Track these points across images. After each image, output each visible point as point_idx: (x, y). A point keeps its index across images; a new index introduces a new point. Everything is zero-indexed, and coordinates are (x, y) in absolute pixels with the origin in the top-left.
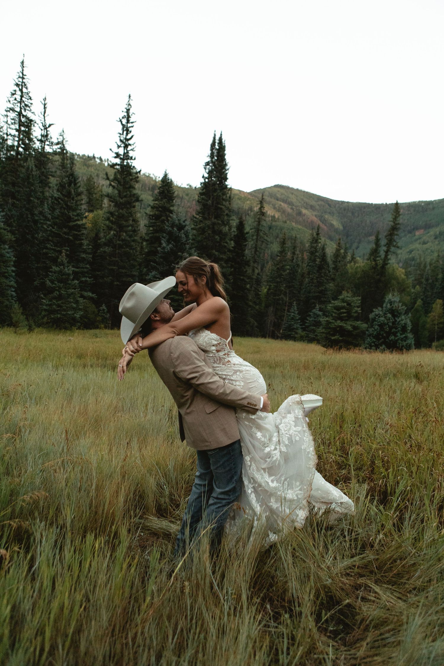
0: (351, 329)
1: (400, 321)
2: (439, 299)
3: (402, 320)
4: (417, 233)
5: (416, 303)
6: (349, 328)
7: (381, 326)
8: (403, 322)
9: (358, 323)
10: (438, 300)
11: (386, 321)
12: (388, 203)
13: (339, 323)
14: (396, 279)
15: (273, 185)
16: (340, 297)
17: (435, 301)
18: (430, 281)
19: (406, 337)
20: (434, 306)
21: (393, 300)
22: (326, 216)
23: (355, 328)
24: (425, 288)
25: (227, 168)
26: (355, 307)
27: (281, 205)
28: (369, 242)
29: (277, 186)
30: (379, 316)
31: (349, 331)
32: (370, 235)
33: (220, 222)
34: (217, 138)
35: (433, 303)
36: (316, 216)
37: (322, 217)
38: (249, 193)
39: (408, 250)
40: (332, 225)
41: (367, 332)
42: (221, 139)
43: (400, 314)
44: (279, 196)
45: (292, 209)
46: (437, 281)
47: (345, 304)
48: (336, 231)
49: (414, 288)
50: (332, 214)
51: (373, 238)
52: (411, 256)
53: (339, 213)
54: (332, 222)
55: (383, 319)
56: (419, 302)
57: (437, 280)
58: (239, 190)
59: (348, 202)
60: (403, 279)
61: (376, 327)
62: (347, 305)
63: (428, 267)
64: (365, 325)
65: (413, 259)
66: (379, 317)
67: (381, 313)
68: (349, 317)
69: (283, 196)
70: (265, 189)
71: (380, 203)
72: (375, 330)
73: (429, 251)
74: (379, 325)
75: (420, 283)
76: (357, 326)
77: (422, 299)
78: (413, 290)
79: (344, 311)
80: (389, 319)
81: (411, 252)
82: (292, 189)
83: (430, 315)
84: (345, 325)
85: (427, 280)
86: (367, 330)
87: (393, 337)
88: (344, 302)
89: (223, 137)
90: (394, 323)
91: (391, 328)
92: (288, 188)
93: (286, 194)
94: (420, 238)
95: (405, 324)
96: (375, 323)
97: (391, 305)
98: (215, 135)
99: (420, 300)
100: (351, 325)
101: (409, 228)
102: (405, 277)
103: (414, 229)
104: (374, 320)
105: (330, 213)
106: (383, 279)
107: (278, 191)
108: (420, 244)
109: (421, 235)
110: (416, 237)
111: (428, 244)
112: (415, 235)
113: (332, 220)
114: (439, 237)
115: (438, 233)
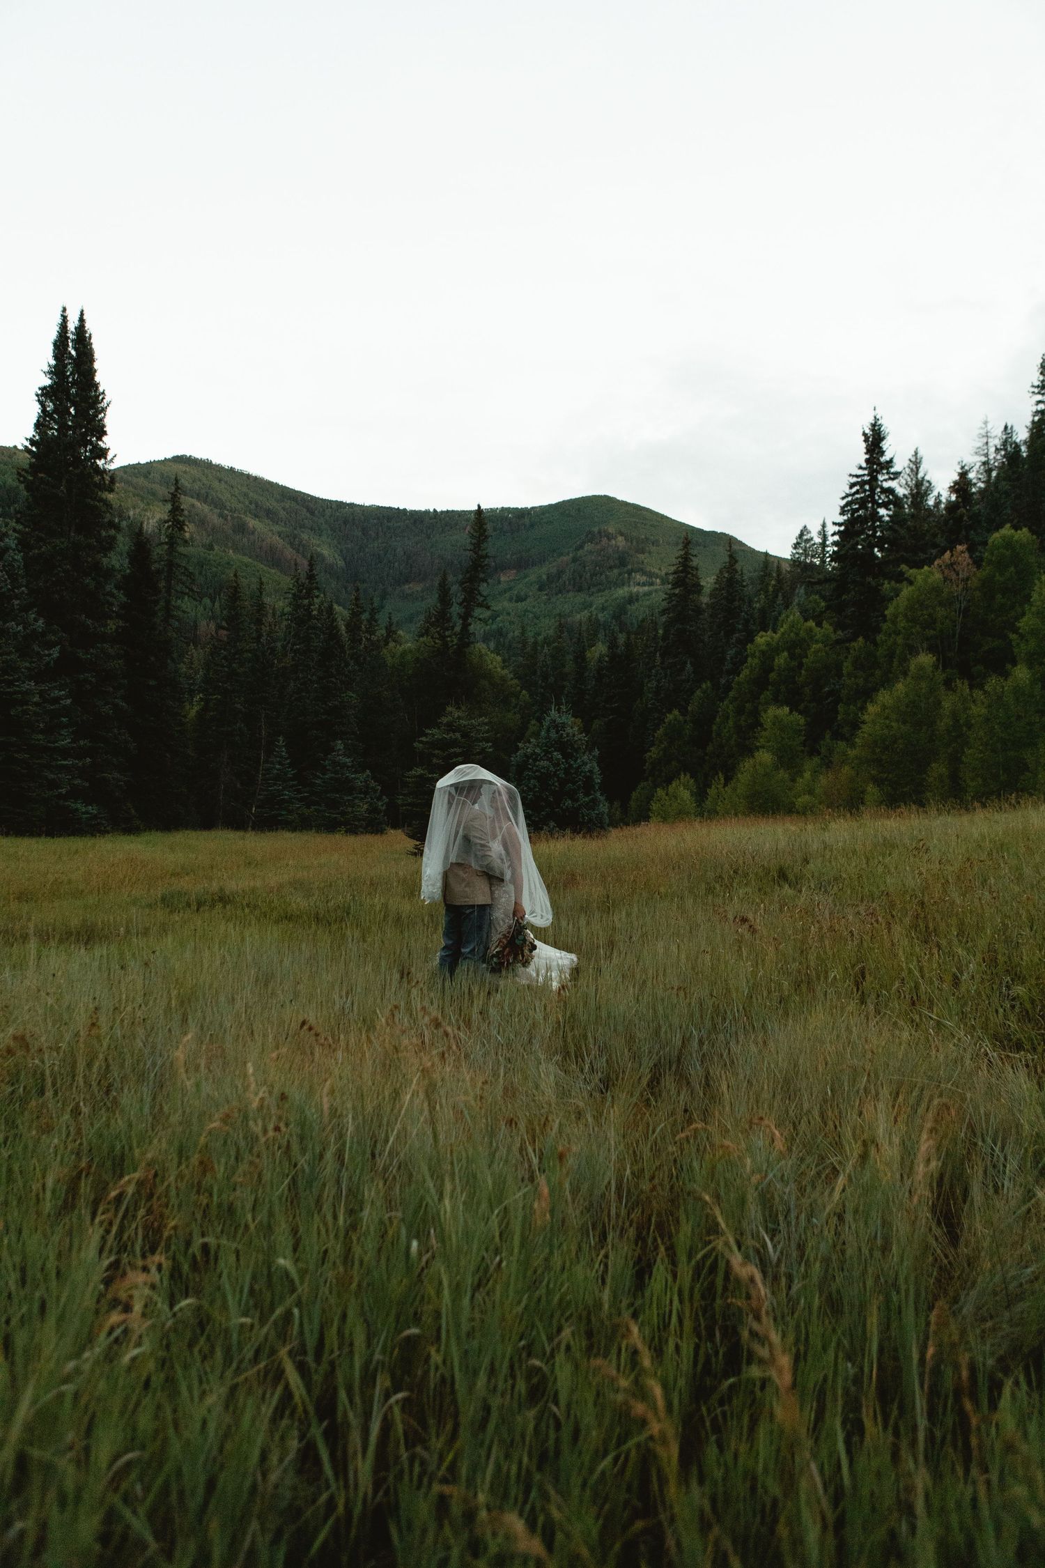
1: (579, 767)
3: (585, 764)
4: (504, 578)
7: (543, 779)
8: (588, 767)
11: (552, 769)
12: (438, 510)
16: (445, 720)
19: (594, 801)
21: (559, 720)
22: (305, 536)
25: (104, 404)
26: (478, 740)
28: (405, 596)
30: (535, 757)
32: (406, 581)
33: (93, 542)
34: (72, 326)
36: (280, 534)
37: (295, 536)
40: (317, 557)
42: (81, 329)
43: (577, 750)
45: (220, 514)
47: (458, 735)
53: (333, 529)
54: (317, 549)
62: (462, 736)
66: (535, 760)
67: (538, 751)
69: (196, 486)
72: (530, 789)
75: (529, 685)
79: (458, 750)
80: (558, 764)
85: (545, 677)
87: (569, 803)
88: (454, 731)
89: (88, 326)
90: (567, 771)
95: (590, 771)
97: (557, 733)
98: (65, 319)
104: (523, 767)
105: (312, 528)
108: (511, 600)
109: (511, 581)
110: (502, 587)
111: (528, 600)
112: (499, 582)
113: (318, 546)
114: (548, 585)
115: (544, 577)
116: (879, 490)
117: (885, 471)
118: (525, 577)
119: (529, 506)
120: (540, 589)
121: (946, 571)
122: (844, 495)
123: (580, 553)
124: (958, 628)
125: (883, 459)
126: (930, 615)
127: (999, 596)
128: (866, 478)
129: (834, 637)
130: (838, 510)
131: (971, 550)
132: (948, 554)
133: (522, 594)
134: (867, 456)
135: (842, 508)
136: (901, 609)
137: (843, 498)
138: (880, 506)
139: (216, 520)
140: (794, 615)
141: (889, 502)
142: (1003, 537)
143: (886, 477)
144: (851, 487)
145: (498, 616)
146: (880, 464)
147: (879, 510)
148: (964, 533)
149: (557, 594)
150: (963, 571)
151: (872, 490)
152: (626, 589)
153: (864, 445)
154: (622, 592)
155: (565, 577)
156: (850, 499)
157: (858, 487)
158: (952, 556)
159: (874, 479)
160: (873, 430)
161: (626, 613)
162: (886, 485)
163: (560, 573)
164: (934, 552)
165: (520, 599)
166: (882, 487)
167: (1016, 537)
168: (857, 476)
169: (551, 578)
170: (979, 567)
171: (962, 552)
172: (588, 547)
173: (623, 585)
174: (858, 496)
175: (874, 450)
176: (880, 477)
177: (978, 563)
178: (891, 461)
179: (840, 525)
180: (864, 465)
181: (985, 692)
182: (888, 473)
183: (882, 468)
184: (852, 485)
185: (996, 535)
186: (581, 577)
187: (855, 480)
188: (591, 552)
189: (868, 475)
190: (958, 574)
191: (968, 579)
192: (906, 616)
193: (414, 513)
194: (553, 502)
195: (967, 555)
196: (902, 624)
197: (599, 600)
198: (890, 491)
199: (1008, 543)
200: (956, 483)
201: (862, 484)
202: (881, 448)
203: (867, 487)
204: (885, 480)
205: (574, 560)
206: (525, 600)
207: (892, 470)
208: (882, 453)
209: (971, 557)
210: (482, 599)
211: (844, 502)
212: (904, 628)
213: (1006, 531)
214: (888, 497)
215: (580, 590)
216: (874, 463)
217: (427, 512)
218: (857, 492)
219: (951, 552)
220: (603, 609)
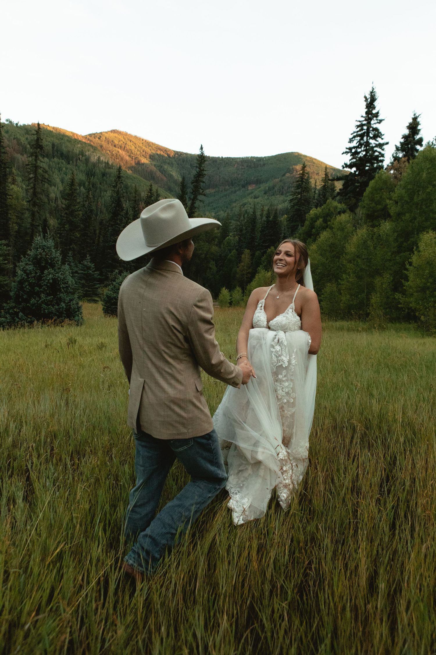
4: (250, 188)
12: (224, 157)
15: (110, 130)
22: (166, 167)
27: (118, 152)
29: (114, 131)
36: (155, 165)
37: (161, 167)
38: (82, 136)
40: (171, 176)
44: (116, 142)
45: (130, 156)
48: (175, 182)
50: (171, 164)
53: (178, 164)
54: (171, 173)
58: (72, 133)
59: (186, 154)
69: (120, 143)
70: (101, 133)
73: (260, 205)
82: (131, 136)
92: (126, 134)
93: (124, 140)
94: (252, 193)
101: (242, 183)
105: (169, 164)
107: (116, 137)
108: (251, 198)
110: (249, 192)
111: (259, 198)
112: (248, 190)
113: (171, 171)
114: (268, 192)
115: (267, 188)
118: (259, 188)
119: (263, 156)
120: (265, 194)
123: (284, 178)
139: (127, 158)
149: (272, 196)
155: (276, 189)
163: (273, 187)
165: (256, 197)
169: (270, 189)
172: (288, 175)
188: (288, 177)
193: (213, 158)
194: (274, 155)
205: (281, 181)
215: (282, 194)
217: (219, 158)
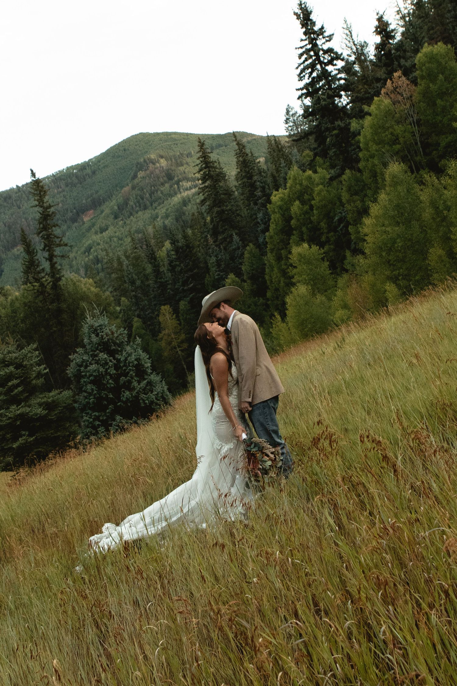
0: (45, 412)
2: (164, 305)
4: (86, 219)
5: (132, 326)
6: (39, 411)
7: (97, 381)
9: (51, 394)
10: (163, 307)
13: (15, 410)
14: (84, 297)
17: (159, 311)
18: (138, 283)
20: (161, 319)
23: (49, 406)
24: (135, 296)
28: (17, 258)
31: (41, 418)
32: (14, 245)
35: (158, 315)
39: (83, 249)
41: (76, 405)
46: (147, 279)
49: (119, 305)
51: (19, 250)
52: (91, 257)
55: (93, 367)
56: (137, 323)
57: (146, 277)
60: (97, 295)
61: (89, 387)
63: (126, 262)
64: (67, 393)
65: (97, 260)
68: (32, 391)
71: (8, 188)
74: (91, 382)
75: (124, 293)
76: (53, 401)
77: (139, 316)
78: (118, 309)
81: (88, 250)
83: (161, 335)
84: (28, 410)
85: (133, 282)
86: (75, 401)
91: (116, 379)
94: (94, 225)
96: (82, 380)
99: (136, 319)
100: (40, 405)
101: (70, 214)
102: (98, 289)
103: (78, 214)
104: (78, 376)
106: (64, 306)
108: (96, 233)
109: (92, 219)
111: (109, 229)
114: (120, 213)
115: (116, 208)
116: (321, 52)
117: (321, 37)
121: (392, 96)
122: (297, 65)
124: (417, 135)
125: (316, 28)
126: (392, 134)
127: (439, 102)
128: (309, 46)
129: (328, 176)
130: (297, 78)
131: (406, 73)
132: (389, 82)
133: (104, 225)
134: (304, 30)
135: (299, 75)
136: (369, 136)
137: (297, 68)
138: (327, 64)
140: (295, 170)
141: (333, 59)
142: (426, 55)
143: (324, 40)
144: (300, 58)
145: (91, 248)
146: (314, 32)
147: (327, 68)
148: (396, 63)
149: (129, 217)
150: (405, 91)
151: (317, 54)
152: (179, 196)
153: (298, 22)
154: (177, 199)
156: (302, 67)
157: (305, 56)
158: (393, 83)
159: (315, 45)
160: (301, 9)
161: (184, 214)
162: (325, 47)
164: (379, 85)
165: (103, 230)
166: (323, 50)
167: (435, 51)
168: (301, 48)
169: (121, 207)
170: (416, 85)
171: (399, 77)
172: (140, 175)
173: (176, 194)
174: (306, 63)
175: (307, 24)
176: (319, 42)
177: (414, 82)
178: (322, 28)
179: (302, 89)
180: (304, 37)
181: (450, 177)
182: (323, 38)
183: (318, 35)
184: (301, 56)
185: (419, 55)
186: (143, 199)
187: (301, 51)
188: (144, 178)
189: (309, 44)
190: (402, 96)
191: (411, 97)
192: (374, 141)
195: (404, 78)
196: (374, 147)
197: (162, 211)
198: (330, 50)
199: (432, 58)
200: (377, 28)
201: (307, 51)
202: (311, 20)
203: (312, 53)
204: (324, 43)
205: (133, 188)
206: (107, 229)
207: (326, 34)
208: (314, 24)
209: (408, 79)
210: (59, 239)
211: (299, 71)
212: (376, 151)
213: (426, 49)
214: (330, 56)
215: (145, 208)
216: (311, 33)
217: (12, 190)
218: (306, 60)
219: (391, 79)
220: (167, 216)
